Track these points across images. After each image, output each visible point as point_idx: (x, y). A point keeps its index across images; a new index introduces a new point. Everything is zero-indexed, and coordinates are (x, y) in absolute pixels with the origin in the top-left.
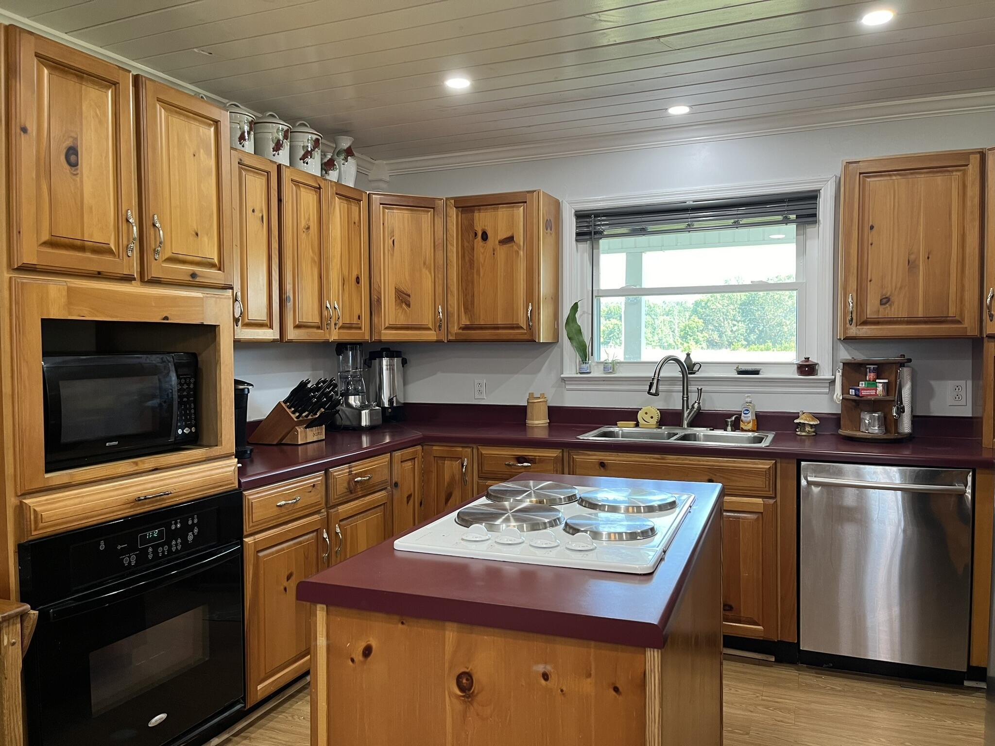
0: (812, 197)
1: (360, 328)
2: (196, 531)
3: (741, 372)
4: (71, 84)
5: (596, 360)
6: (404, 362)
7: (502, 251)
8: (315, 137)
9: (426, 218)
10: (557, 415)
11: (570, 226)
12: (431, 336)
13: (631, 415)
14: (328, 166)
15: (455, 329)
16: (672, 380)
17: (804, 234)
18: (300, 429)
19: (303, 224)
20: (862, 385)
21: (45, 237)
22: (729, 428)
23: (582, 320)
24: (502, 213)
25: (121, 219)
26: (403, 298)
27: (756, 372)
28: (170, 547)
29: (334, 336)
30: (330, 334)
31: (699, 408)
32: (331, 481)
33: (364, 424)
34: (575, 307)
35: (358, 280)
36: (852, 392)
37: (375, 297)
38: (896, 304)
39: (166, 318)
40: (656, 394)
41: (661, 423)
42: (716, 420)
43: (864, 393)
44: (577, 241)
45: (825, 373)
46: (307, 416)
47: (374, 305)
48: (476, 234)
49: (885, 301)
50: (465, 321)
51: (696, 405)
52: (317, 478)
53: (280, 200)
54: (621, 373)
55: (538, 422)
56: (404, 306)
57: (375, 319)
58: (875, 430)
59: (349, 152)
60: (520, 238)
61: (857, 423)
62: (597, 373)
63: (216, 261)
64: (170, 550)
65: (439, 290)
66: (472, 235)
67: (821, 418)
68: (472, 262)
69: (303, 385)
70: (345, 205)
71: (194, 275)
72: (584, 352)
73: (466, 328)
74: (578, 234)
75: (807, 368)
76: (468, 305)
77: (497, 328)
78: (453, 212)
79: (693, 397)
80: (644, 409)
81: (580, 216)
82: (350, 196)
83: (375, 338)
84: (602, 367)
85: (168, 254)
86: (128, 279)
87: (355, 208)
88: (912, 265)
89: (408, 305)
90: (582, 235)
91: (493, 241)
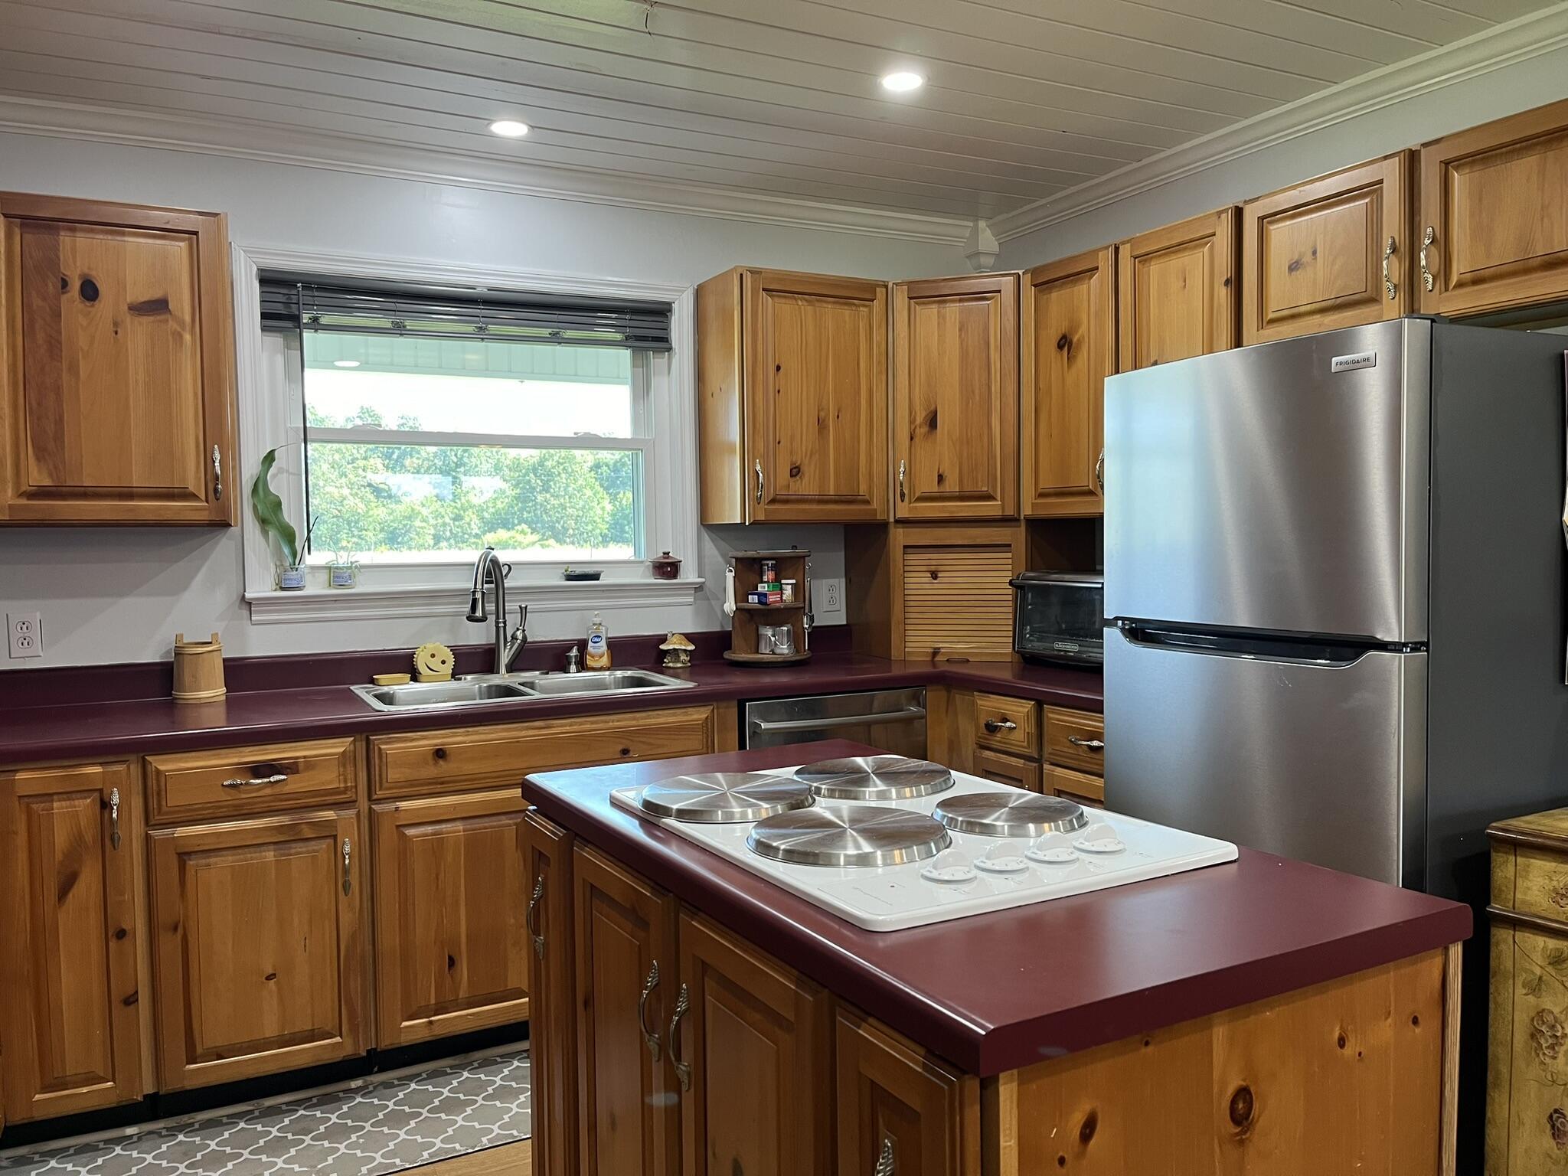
0: (661, 311)
3: (570, 577)
7: (139, 332)
10: (243, 675)
11: (248, 301)
13: (405, 664)
15: (8, 496)
17: (646, 365)
20: (762, 588)
22: (573, 668)
23: (284, 483)
27: (595, 577)
31: (525, 638)
34: (270, 458)
36: (753, 599)
38: (807, 475)
43: (767, 599)
44: (264, 329)
45: (689, 574)
48: (65, 284)
49: (796, 471)
50: (38, 477)
51: (519, 634)
54: (363, 586)
60: (182, 304)
61: (753, 642)
62: (314, 587)
66: (55, 288)
68: (51, 344)
72: (292, 547)
73: (40, 493)
74: (264, 316)
75: (667, 568)
76: (46, 443)
81: (269, 280)
84: (323, 576)
88: (821, 424)
90: (270, 318)
91: (105, 305)
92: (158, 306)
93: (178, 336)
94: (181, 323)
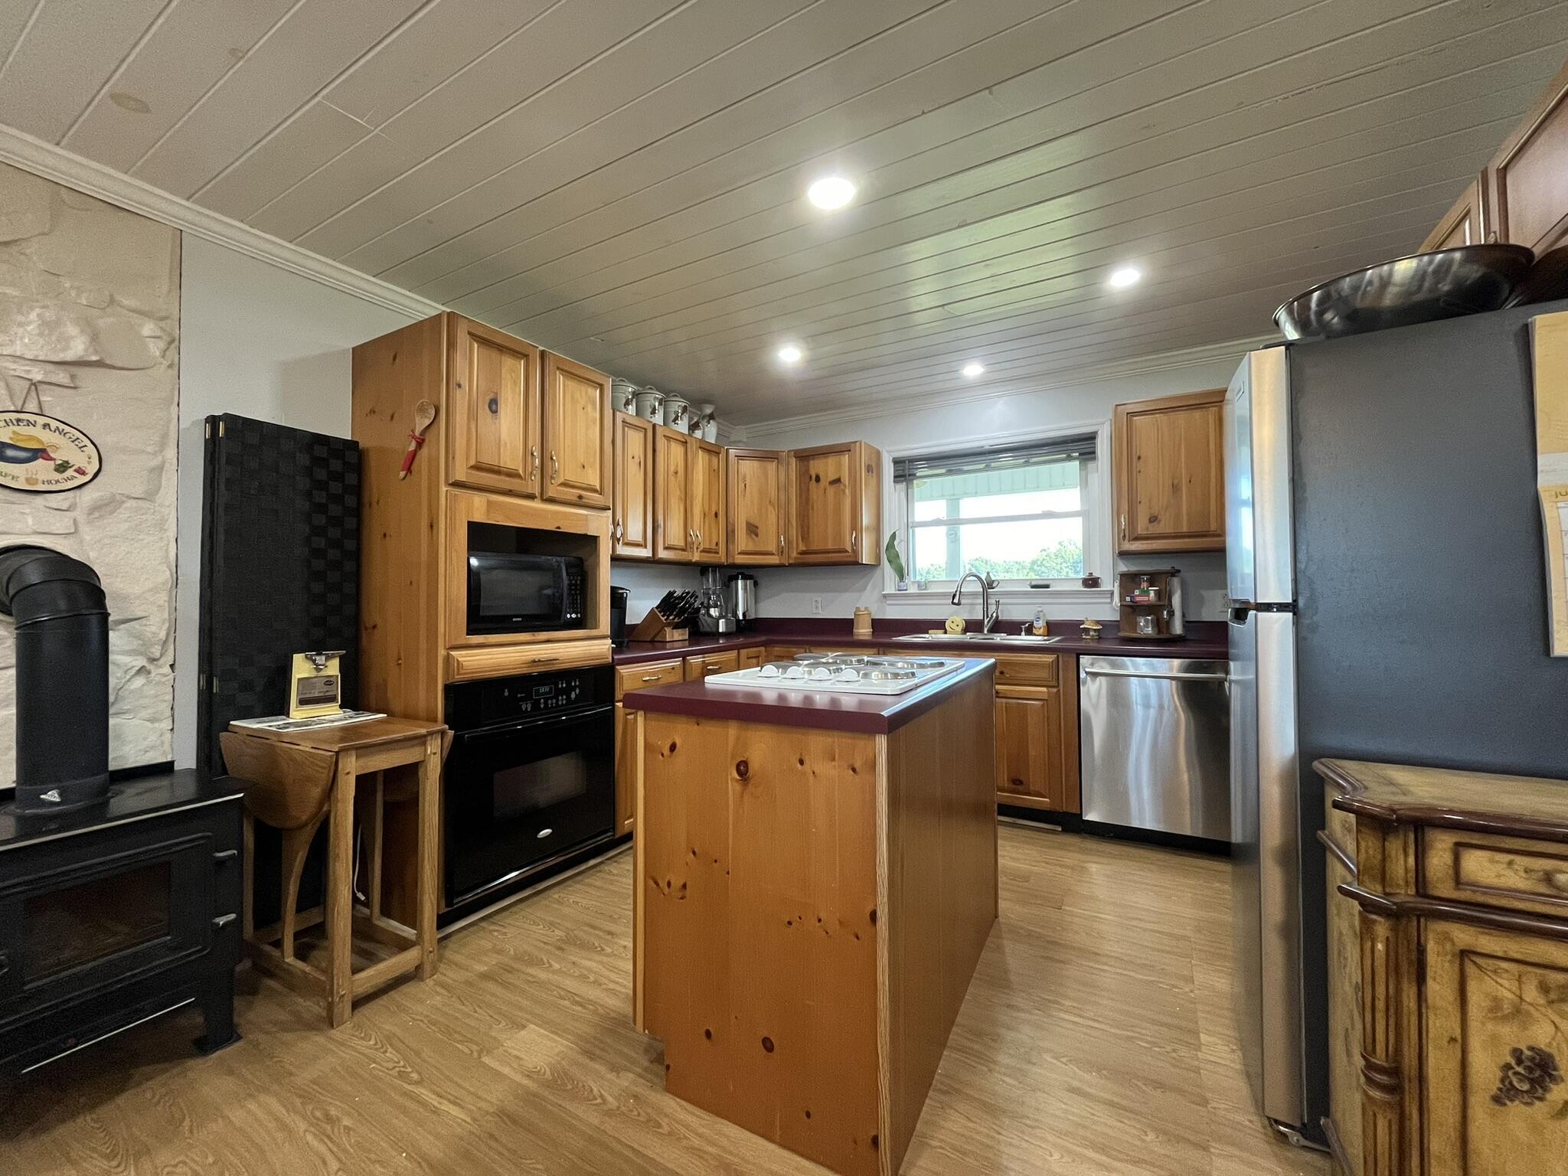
0: (1091, 438)
1: (718, 553)
2: (577, 691)
3: (1033, 587)
4: (494, 354)
5: (912, 580)
6: (756, 584)
7: (831, 490)
8: (684, 404)
9: (772, 466)
10: (879, 625)
11: (888, 470)
12: (774, 560)
13: (940, 625)
14: (693, 427)
15: (794, 554)
16: (974, 595)
17: (1086, 469)
18: (668, 630)
19: (672, 469)
20: (1137, 592)
21: (472, 462)
22: (1023, 633)
23: (899, 546)
24: (831, 460)
25: (527, 453)
26: (752, 530)
27: (1047, 586)
28: (557, 700)
29: (696, 557)
30: (693, 556)
31: (997, 617)
32: (687, 666)
33: (721, 630)
34: (893, 536)
35: (716, 515)
36: (1128, 599)
37: (730, 528)
38: (1162, 522)
39: (559, 528)
40: (959, 604)
41: (965, 631)
42: (1014, 628)
43: (1138, 599)
44: (894, 481)
45: (1106, 585)
46: (674, 619)
47: (730, 534)
48: (811, 477)
49: (1153, 519)
50: (802, 548)
51: (995, 615)
52: (677, 662)
53: (654, 451)
54: (932, 590)
55: (864, 631)
56: (753, 536)
57: (731, 547)
58: (1149, 631)
59: (711, 417)
60: (846, 479)
61: (1134, 626)
62: (913, 590)
63: (598, 488)
64: (557, 703)
65: (782, 522)
66: (807, 480)
67: (1106, 625)
68: (807, 500)
69: (671, 594)
70: (707, 456)
71: (580, 497)
72: (901, 573)
73: (803, 553)
74: (895, 477)
75: (1091, 582)
76: (805, 536)
77: (828, 552)
78: (793, 461)
79: (992, 608)
80: (951, 619)
81: (897, 462)
82: (711, 450)
83: (730, 561)
84: (916, 585)
85: (562, 480)
86: (531, 497)
87: (715, 460)
88: (1175, 488)
89: (757, 535)
90: (898, 478)
91: (824, 482)
92: (838, 481)
93: (844, 491)
94: (845, 486)
